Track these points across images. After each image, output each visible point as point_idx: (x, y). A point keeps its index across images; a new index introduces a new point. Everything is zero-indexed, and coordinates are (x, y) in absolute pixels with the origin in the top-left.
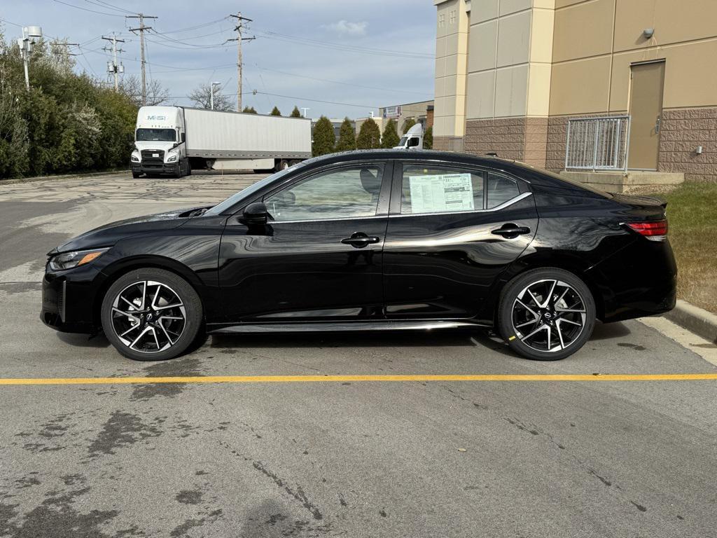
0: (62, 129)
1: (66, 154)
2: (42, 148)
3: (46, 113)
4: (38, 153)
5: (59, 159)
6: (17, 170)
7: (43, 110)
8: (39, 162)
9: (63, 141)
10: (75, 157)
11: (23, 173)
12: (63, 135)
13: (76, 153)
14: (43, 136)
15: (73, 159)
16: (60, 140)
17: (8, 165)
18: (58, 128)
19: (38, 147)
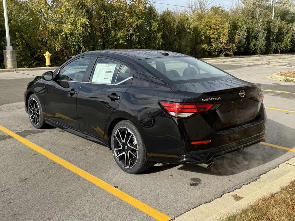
0: (285, 34)
1: (286, 45)
2: (273, 43)
3: (277, 28)
4: (271, 45)
5: (282, 47)
6: (258, 52)
7: (276, 27)
8: (271, 48)
9: (285, 39)
10: (290, 47)
11: (260, 53)
12: (285, 37)
13: (290, 45)
14: (275, 38)
15: (289, 47)
16: (284, 39)
17: (254, 50)
18: (283, 34)
19: (272, 42)
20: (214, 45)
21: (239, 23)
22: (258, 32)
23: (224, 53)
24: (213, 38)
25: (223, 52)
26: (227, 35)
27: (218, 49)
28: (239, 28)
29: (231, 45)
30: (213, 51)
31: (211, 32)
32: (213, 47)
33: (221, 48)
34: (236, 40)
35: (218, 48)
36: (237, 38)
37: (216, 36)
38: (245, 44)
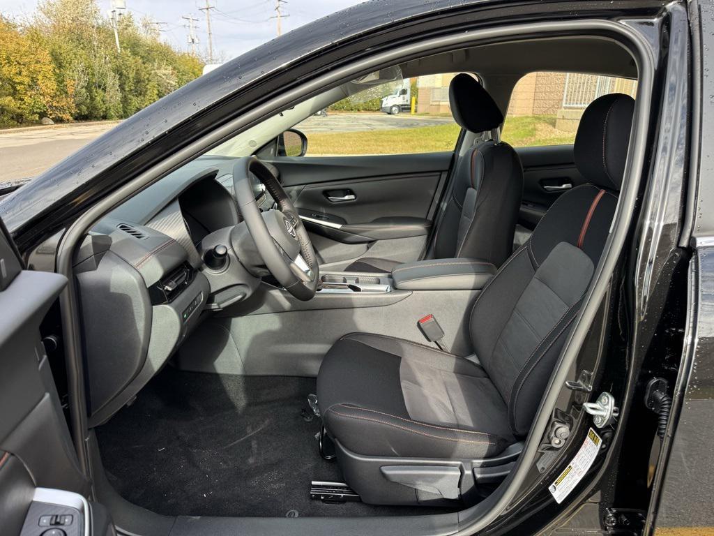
0: (147, 82)
2: (132, 97)
3: (133, 70)
4: (129, 101)
6: (113, 114)
7: (130, 67)
9: (149, 91)
12: (148, 86)
14: (132, 87)
16: (146, 91)
17: (104, 110)
18: (144, 82)
19: (129, 96)
20: (27, 99)
21: (63, 55)
22: (103, 75)
23: (53, 116)
24: (20, 83)
25: (51, 115)
26: (53, 79)
27: (37, 108)
28: (68, 65)
29: (64, 99)
30: (27, 111)
31: (14, 70)
32: (24, 103)
33: (44, 106)
34: (70, 91)
35: (37, 106)
36: (71, 87)
37: (27, 80)
38: (86, 99)
